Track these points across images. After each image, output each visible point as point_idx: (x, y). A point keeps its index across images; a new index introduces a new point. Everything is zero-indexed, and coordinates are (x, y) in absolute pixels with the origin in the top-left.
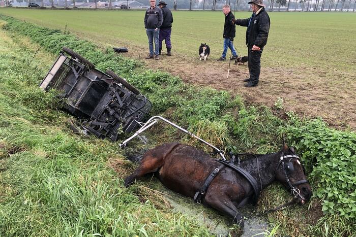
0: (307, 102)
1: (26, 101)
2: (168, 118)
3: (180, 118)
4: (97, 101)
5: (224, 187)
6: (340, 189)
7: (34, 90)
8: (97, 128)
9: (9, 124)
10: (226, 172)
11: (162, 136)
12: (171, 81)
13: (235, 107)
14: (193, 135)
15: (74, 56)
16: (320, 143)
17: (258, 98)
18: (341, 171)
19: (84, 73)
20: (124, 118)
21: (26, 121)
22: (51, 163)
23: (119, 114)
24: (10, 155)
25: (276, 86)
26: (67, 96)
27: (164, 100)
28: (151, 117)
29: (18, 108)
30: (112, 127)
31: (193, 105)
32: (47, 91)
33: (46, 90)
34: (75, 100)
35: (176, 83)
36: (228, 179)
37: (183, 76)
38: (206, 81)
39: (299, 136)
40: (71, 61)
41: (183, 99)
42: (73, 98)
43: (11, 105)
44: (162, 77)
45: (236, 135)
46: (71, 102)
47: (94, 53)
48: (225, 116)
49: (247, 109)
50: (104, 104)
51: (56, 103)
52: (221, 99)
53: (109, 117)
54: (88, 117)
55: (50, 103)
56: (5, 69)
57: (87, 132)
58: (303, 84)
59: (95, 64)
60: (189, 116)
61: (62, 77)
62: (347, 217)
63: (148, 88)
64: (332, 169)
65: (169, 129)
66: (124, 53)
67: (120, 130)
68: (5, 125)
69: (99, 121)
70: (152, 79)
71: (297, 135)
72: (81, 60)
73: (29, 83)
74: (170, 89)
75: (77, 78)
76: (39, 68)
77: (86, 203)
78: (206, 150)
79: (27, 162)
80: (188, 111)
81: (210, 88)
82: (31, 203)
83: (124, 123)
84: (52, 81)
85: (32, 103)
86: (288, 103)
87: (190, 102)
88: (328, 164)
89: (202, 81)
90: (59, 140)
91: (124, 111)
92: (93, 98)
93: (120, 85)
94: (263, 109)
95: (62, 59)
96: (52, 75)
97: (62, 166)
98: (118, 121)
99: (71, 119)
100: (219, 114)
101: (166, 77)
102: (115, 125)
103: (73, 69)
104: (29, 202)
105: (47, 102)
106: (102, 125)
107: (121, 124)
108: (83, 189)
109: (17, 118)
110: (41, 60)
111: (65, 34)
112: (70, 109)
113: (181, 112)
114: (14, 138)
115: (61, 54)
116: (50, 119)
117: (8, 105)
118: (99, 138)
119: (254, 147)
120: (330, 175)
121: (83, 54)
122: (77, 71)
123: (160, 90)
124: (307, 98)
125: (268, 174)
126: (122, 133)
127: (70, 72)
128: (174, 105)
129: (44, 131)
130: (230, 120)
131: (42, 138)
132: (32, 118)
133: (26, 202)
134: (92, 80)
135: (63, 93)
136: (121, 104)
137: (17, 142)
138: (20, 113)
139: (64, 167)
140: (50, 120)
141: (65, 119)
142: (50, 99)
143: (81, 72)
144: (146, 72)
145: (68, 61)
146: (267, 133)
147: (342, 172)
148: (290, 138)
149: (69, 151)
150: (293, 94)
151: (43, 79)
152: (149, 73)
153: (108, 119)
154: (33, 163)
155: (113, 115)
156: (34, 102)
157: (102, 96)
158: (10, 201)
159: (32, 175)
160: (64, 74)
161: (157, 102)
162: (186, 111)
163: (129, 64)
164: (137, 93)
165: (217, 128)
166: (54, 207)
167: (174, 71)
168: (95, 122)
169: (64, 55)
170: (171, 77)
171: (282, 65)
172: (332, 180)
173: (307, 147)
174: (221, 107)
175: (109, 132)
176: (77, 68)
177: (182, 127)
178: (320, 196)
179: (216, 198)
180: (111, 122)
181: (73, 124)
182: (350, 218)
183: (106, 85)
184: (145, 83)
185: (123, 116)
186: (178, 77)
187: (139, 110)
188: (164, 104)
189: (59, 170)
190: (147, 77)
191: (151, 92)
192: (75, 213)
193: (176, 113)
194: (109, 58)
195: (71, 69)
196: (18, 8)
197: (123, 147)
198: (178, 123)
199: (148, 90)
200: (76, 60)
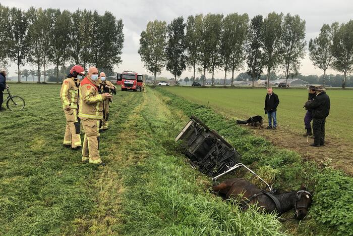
4: (207, 151)
15: (197, 121)
20: (219, 163)
23: (216, 159)
26: (189, 146)
28: (237, 164)
30: (211, 167)
34: (193, 149)
35: (265, 145)
37: (275, 142)
40: (195, 123)
44: (258, 140)
46: (191, 150)
56: (159, 127)
63: (246, 148)
67: (215, 170)
70: (252, 141)
72: (201, 124)
75: (197, 135)
78: (262, 185)
83: (218, 166)
84: (182, 136)
85: (167, 146)
91: (220, 158)
92: (205, 149)
93: (220, 140)
95: (191, 122)
96: (183, 132)
98: (215, 164)
101: (261, 141)
102: (213, 166)
103: (196, 129)
105: (176, 147)
106: (205, 165)
107: (216, 166)
111: (207, 108)
112: (189, 154)
115: (191, 119)
122: (198, 130)
123: (253, 149)
126: (216, 172)
127: (194, 132)
128: (258, 160)
134: (206, 137)
135: (187, 143)
136: (219, 153)
143: (200, 131)
145: (193, 123)
155: (212, 160)
160: (190, 133)
161: (248, 157)
168: (201, 163)
175: (209, 171)
176: (198, 128)
180: (210, 164)
184: (245, 144)
187: (230, 158)
188: (252, 158)
196: (183, 86)
197: (214, 180)
200: (198, 124)
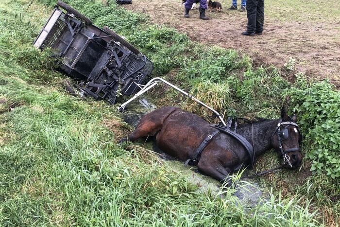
0: (324, 63)
1: (21, 61)
2: (171, 81)
3: (183, 81)
4: (94, 60)
5: (217, 153)
6: (331, 150)
7: (28, 48)
8: (94, 90)
9: (7, 82)
10: (220, 139)
11: (163, 100)
12: (177, 39)
13: (242, 68)
14: (193, 97)
15: (70, 11)
16: (319, 105)
17: (270, 58)
18: (333, 132)
19: (80, 30)
20: (123, 80)
21: (22, 81)
22: (48, 117)
23: (117, 75)
24: (12, 109)
25: (296, 44)
26: (63, 55)
27: (168, 60)
28: (152, 78)
29: (13, 67)
30: (110, 89)
31: (197, 66)
32: (42, 50)
33: (41, 48)
34: (71, 60)
35: (182, 41)
36: (222, 146)
37: (191, 33)
38: (217, 39)
39: (302, 99)
40: (67, 16)
41: (188, 60)
42: (70, 58)
43: (7, 64)
44: (167, 33)
45: (240, 97)
46: (67, 62)
47: (93, 5)
48: (229, 78)
49: (254, 70)
50: (102, 64)
51: (51, 62)
52: (227, 59)
53: (107, 79)
54: (85, 79)
55: (45, 62)
57: (84, 94)
58: (328, 43)
59: (94, 18)
60: (193, 78)
61: (58, 34)
62: (333, 176)
63: (151, 47)
64: (325, 131)
65: (170, 92)
66: (127, 5)
67: (118, 92)
68: (3, 83)
69: (97, 83)
70: (156, 35)
71: (301, 97)
72: (77, 15)
73: (23, 41)
74: (174, 48)
75: (73, 35)
76: (32, 23)
77: (78, 148)
78: (205, 114)
79: (26, 115)
80: (192, 72)
81: (219, 47)
82: (32, 146)
83: (122, 85)
84: (46, 38)
85: (27, 62)
86: (301, 63)
87: (195, 62)
88: (323, 126)
89: (212, 38)
90: (54, 99)
91: (122, 72)
92: (90, 57)
93: (118, 43)
94: (271, 70)
95: (57, 14)
96: (46, 31)
97: (58, 119)
98: (116, 83)
99: (67, 81)
100: (223, 76)
101: (172, 34)
102: (113, 87)
103: (69, 25)
104: (30, 144)
105: (42, 62)
106: (99, 87)
107: (119, 86)
108: (76, 138)
109: (13, 77)
110: (33, 14)
112: (66, 70)
113: (184, 74)
114: (13, 94)
115: (56, 8)
116: (46, 79)
117: (4, 64)
118: (97, 100)
119: (256, 110)
120: (323, 137)
121: (81, 6)
122: (73, 27)
123: (164, 49)
124: (325, 59)
125: (264, 140)
126: (121, 96)
127: (66, 29)
128: (178, 66)
129: (40, 91)
130: (235, 83)
131: (39, 96)
132: (27, 78)
133: (28, 145)
134: (89, 38)
135: (59, 52)
136: (120, 65)
137: (16, 98)
138: (16, 72)
139: (59, 121)
140: (46, 81)
141: (61, 80)
142: (45, 59)
143: (77, 28)
144: (150, 28)
145: (63, 16)
146: (271, 96)
147: (335, 134)
148: (293, 100)
149: (65, 108)
150: (312, 54)
151: (37, 36)
152: (153, 29)
153: (106, 81)
154: (32, 116)
155: (111, 77)
156: (28, 61)
157: (100, 56)
158: (15, 144)
159: (31, 125)
160: (59, 31)
161: (160, 63)
162: (189, 72)
163: (131, 19)
164: (137, 52)
165: (218, 91)
166: (51, 150)
167: (182, 27)
168: (92, 83)
169: (59, 10)
170: (177, 33)
171: (312, 19)
172: (325, 142)
173: (307, 109)
174: (227, 68)
175: (107, 94)
176: (73, 24)
177: (184, 91)
178: (311, 157)
179: (208, 164)
180: (109, 84)
181: (69, 85)
182: (336, 177)
183: (104, 43)
184: (148, 41)
185: (122, 76)
186: (185, 34)
187: (139, 71)
188: (167, 65)
189: (55, 123)
190: (150, 34)
191: (154, 52)
192: (68, 156)
193: (179, 75)
194: (110, 12)
195: (67, 25)
197: (121, 111)
198: (181, 86)
199: (151, 49)
200: (72, 15)
